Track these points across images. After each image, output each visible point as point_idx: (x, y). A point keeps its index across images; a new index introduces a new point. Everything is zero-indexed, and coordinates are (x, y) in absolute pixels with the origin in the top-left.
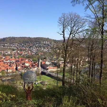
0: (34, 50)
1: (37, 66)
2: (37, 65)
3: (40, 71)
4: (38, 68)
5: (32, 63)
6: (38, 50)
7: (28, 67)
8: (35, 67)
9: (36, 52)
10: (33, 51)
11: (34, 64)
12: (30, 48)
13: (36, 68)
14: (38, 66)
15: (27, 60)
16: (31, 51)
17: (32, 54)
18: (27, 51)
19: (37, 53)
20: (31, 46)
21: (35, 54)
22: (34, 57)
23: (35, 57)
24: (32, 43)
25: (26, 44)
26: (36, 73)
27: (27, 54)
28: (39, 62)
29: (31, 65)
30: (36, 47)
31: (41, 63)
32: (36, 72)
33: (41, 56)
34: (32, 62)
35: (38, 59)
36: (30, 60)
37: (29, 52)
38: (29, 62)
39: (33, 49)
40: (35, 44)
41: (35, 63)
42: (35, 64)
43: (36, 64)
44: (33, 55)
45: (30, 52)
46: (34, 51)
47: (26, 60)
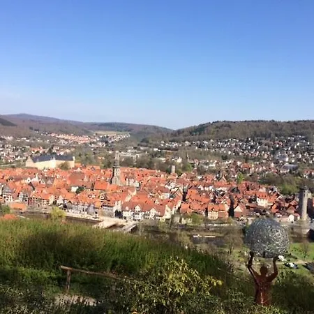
0: (287, 159)
1: (295, 212)
2: (294, 206)
3: (306, 228)
4: (299, 218)
5: (277, 199)
6: (299, 160)
7: (264, 211)
8: (288, 215)
9: (293, 166)
10: (284, 162)
11: (287, 205)
12: (273, 153)
13: (291, 218)
14: (299, 211)
15: (263, 190)
16: (276, 162)
17: (281, 172)
18: (264, 161)
19: (295, 169)
20: (277, 146)
21: (290, 172)
22: (287, 181)
23: (290, 182)
24: (282, 137)
25: (263, 141)
26: (292, 233)
27: (264, 171)
28: (301, 200)
29: (275, 206)
30: (295, 151)
31: (310, 201)
32: (292, 229)
33: (310, 180)
34: (278, 195)
35: (299, 190)
36: (272, 190)
37: (269, 166)
38: (269, 194)
39: (284, 157)
40: (289, 140)
41: (287, 200)
42: (290, 205)
43: (292, 203)
44: (284, 174)
45: (272, 165)
46: (287, 164)
47: (261, 190)
